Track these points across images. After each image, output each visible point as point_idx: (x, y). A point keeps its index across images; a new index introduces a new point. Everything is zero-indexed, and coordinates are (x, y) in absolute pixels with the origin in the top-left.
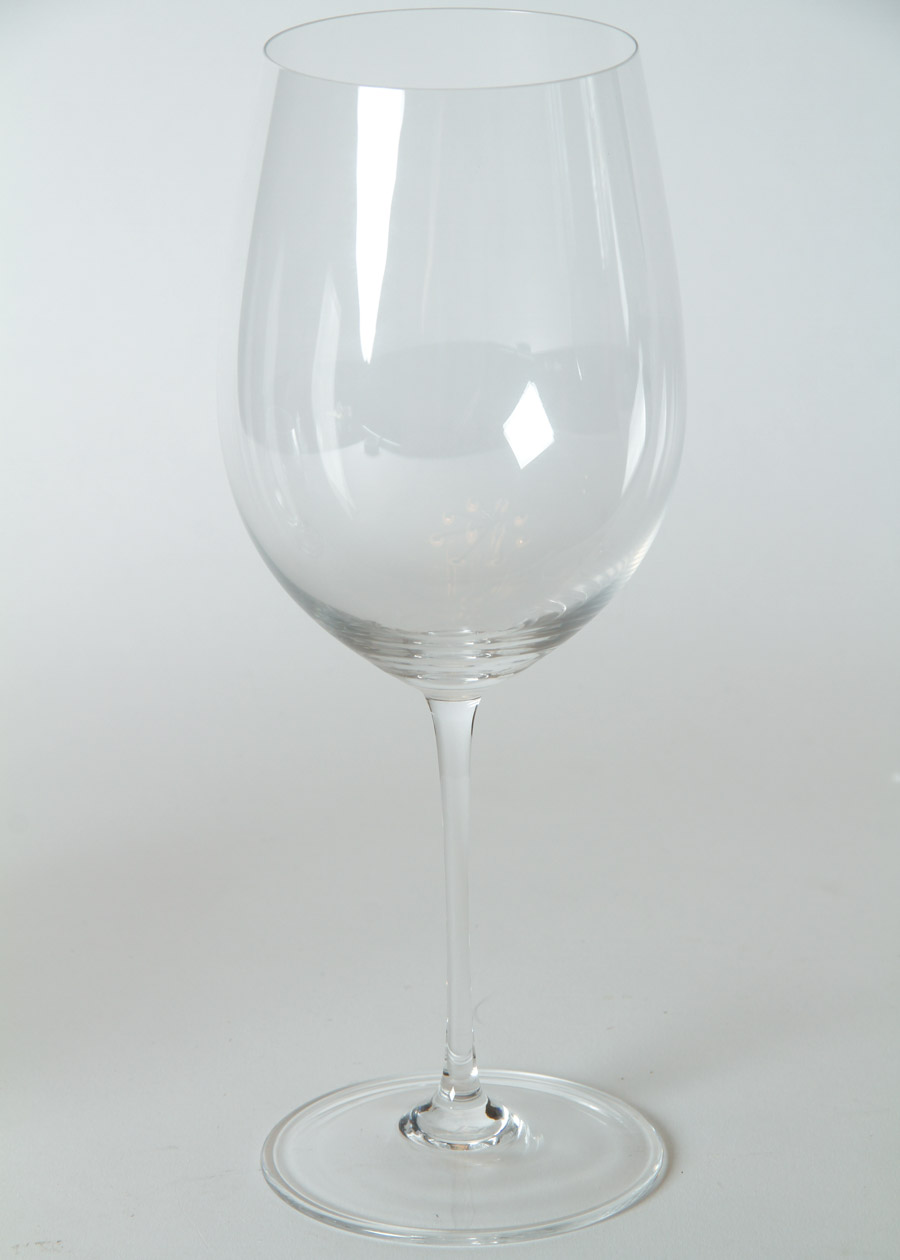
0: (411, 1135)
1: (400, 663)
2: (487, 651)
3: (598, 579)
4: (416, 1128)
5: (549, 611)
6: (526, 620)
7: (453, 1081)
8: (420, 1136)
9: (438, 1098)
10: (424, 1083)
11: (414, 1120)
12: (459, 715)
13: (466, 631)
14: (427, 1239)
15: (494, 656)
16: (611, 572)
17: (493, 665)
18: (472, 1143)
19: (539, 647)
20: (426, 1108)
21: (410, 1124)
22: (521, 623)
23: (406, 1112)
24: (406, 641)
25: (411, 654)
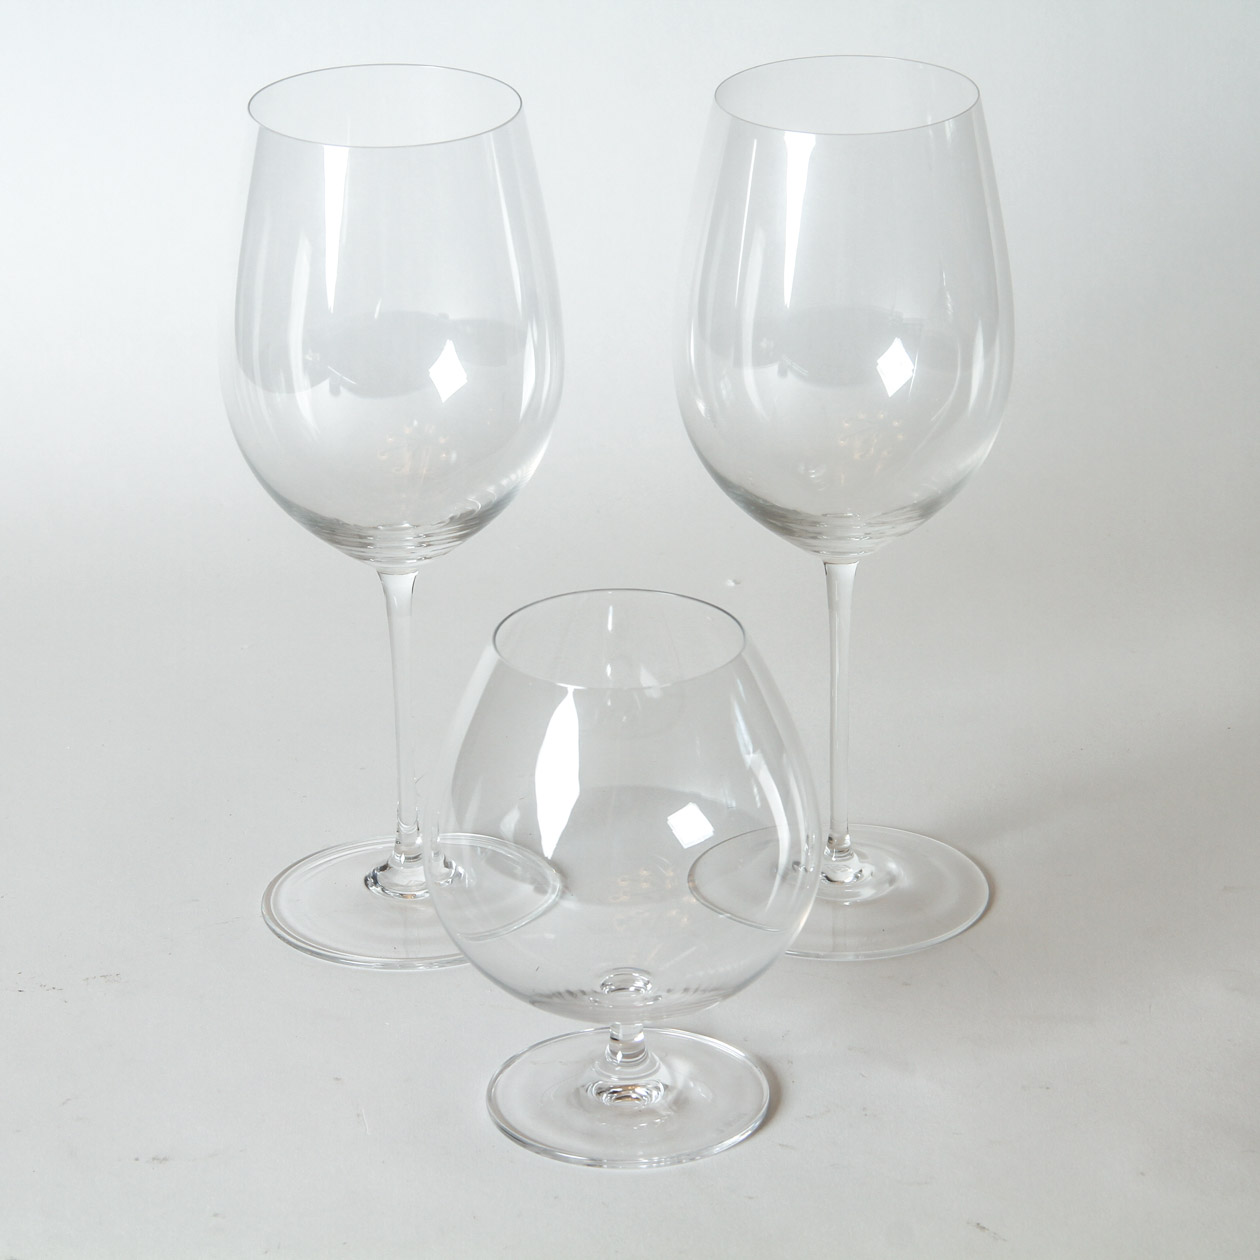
0: (373, 888)
1: (358, 551)
2: (424, 543)
3: (504, 482)
4: (376, 883)
5: (470, 508)
6: (451, 515)
7: (403, 848)
8: (379, 889)
9: (393, 859)
10: (381, 847)
11: (374, 877)
12: (402, 584)
13: (407, 525)
14: (385, 966)
15: (429, 545)
16: (513, 477)
17: (427, 551)
18: (417, 893)
19: (462, 538)
20: (384, 868)
21: (372, 880)
22: (447, 519)
23: (368, 871)
24: (361, 537)
25: (365, 545)
